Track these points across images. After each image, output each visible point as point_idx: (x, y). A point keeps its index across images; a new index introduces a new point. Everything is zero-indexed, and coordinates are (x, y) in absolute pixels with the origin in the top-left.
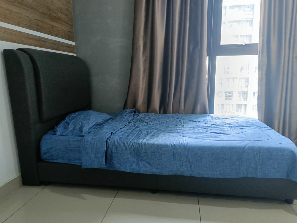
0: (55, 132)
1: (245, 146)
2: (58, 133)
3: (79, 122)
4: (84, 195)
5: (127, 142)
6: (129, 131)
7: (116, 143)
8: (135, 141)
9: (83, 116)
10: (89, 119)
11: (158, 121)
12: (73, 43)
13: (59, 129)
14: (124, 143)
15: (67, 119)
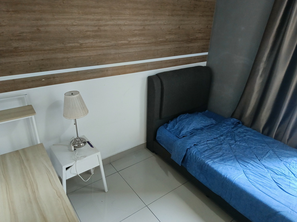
0: (167, 126)
1: (279, 212)
2: (168, 128)
3: (183, 125)
4: (169, 173)
5: (198, 157)
6: (211, 146)
7: (192, 155)
8: (204, 159)
9: (188, 120)
10: (190, 124)
11: (247, 144)
12: (207, 53)
13: (170, 125)
14: (196, 157)
15: (178, 119)
